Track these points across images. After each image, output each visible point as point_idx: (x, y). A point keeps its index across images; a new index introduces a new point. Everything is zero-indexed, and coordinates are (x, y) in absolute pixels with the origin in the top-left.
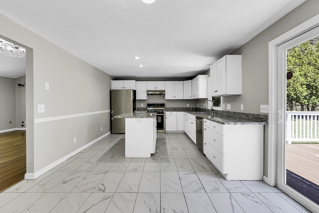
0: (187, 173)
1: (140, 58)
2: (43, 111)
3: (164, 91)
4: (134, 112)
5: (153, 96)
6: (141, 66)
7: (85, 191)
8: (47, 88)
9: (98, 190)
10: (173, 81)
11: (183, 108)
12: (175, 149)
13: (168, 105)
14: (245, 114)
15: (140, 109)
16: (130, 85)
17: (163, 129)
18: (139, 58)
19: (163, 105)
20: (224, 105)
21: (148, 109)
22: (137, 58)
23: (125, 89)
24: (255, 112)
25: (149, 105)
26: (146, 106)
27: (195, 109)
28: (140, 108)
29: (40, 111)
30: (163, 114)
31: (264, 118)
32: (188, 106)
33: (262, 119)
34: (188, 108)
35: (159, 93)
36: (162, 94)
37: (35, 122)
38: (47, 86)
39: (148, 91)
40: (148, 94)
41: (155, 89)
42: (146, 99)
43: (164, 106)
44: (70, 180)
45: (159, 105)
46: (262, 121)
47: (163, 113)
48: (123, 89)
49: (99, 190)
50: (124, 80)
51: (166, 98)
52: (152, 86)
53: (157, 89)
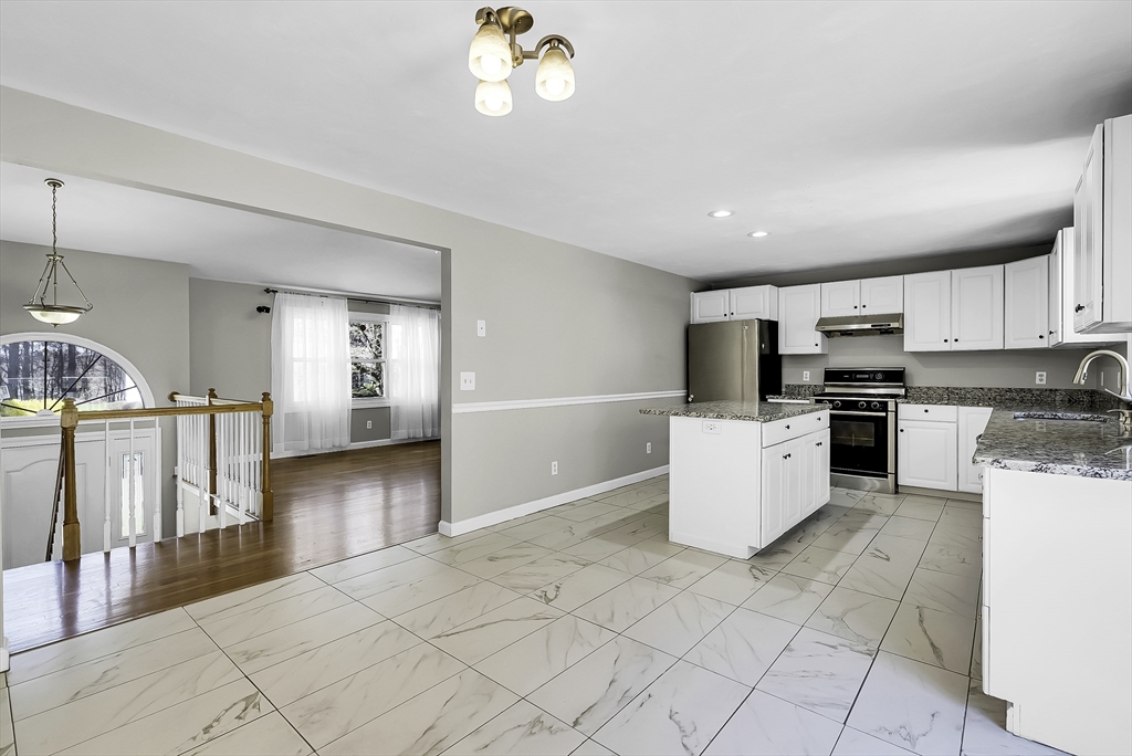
0: (834, 641)
1: (733, 213)
2: (471, 387)
3: (900, 317)
4: (763, 399)
5: (850, 338)
6: (760, 234)
7: (514, 588)
8: (482, 333)
9: (540, 594)
10: (948, 272)
11: (1010, 390)
12: (877, 556)
13: (921, 377)
15: (795, 391)
16: (754, 303)
17: (886, 477)
18: (729, 214)
19: (895, 376)
21: (827, 390)
22: (722, 214)
23: (734, 318)
25: (832, 376)
26: (820, 381)
27: (1086, 398)
28: (799, 386)
29: (464, 387)
30: (886, 411)
32: (1041, 379)
34: (1042, 391)
35: (868, 326)
36: (888, 329)
37: (453, 411)
38: (481, 328)
39: (822, 322)
40: (825, 334)
41: (856, 313)
42: (818, 350)
44: (505, 558)
45: (879, 376)
47: (884, 406)
48: (727, 319)
49: (541, 597)
50: (731, 290)
51: (909, 346)
52: (842, 300)
53: (865, 312)
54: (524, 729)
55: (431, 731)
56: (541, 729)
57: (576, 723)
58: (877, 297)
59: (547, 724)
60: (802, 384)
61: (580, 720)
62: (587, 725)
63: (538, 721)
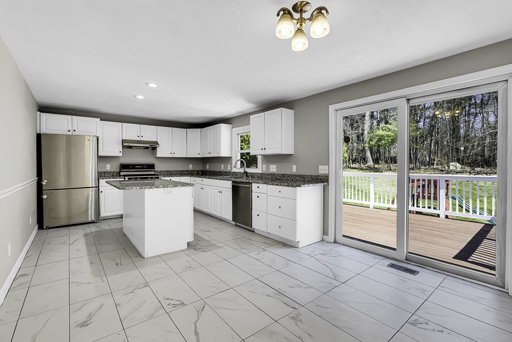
3: (156, 143)
6: (140, 97)
10: (171, 128)
11: (184, 171)
13: (159, 167)
14: (299, 176)
15: (103, 175)
18: (156, 86)
19: (151, 167)
20: (264, 166)
21: (122, 173)
22: (153, 85)
23: (75, 133)
24: (314, 173)
25: (124, 167)
26: (117, 169)
27: (201, 173)
28: (105, 172)
31: (324, 179)
32: (191, 167)
33: (322, 180)
34: (191, 171)
35: (149, 145)
36: (152, 147)
39: (123, 141)
40: (124, 147)
41: (138, 139)
42: (121, 155)
43: (154, 169)
45: (145, 167)
46: (322, 182)
48: (70, 133)
50: (73, 116)
51: (159, 154)
52: (133, 132)
53: (142, 139)
58: (148, 133)
60: (106, 171)
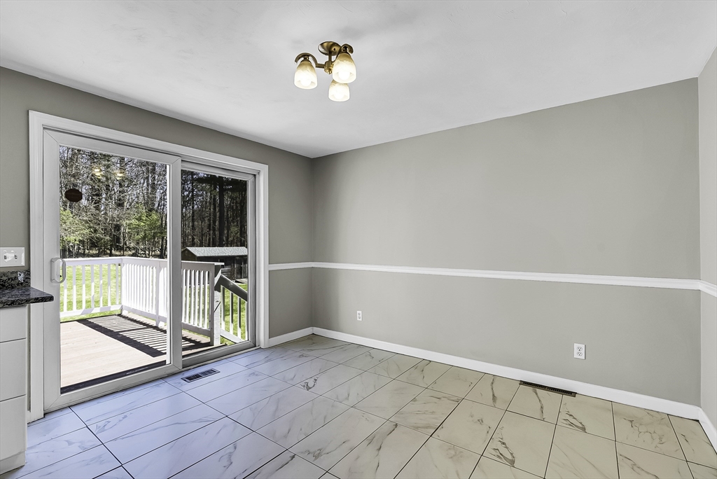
31: (13, 280)
54: (324, 452)
55: (378, 448)
56: (314, 453)
57: (293, 457)
59: (311, 455)
61: (290, 459)
62: (287, 456)
63: (316, 457)
